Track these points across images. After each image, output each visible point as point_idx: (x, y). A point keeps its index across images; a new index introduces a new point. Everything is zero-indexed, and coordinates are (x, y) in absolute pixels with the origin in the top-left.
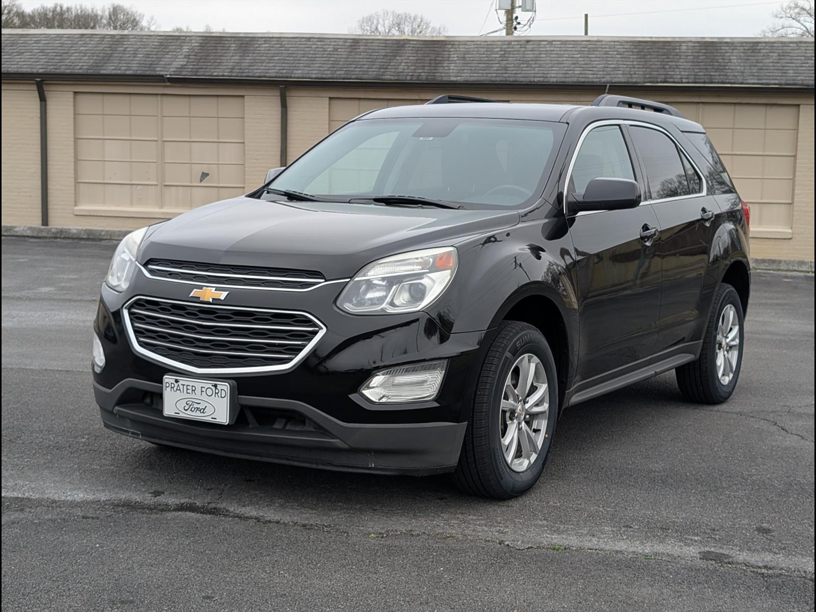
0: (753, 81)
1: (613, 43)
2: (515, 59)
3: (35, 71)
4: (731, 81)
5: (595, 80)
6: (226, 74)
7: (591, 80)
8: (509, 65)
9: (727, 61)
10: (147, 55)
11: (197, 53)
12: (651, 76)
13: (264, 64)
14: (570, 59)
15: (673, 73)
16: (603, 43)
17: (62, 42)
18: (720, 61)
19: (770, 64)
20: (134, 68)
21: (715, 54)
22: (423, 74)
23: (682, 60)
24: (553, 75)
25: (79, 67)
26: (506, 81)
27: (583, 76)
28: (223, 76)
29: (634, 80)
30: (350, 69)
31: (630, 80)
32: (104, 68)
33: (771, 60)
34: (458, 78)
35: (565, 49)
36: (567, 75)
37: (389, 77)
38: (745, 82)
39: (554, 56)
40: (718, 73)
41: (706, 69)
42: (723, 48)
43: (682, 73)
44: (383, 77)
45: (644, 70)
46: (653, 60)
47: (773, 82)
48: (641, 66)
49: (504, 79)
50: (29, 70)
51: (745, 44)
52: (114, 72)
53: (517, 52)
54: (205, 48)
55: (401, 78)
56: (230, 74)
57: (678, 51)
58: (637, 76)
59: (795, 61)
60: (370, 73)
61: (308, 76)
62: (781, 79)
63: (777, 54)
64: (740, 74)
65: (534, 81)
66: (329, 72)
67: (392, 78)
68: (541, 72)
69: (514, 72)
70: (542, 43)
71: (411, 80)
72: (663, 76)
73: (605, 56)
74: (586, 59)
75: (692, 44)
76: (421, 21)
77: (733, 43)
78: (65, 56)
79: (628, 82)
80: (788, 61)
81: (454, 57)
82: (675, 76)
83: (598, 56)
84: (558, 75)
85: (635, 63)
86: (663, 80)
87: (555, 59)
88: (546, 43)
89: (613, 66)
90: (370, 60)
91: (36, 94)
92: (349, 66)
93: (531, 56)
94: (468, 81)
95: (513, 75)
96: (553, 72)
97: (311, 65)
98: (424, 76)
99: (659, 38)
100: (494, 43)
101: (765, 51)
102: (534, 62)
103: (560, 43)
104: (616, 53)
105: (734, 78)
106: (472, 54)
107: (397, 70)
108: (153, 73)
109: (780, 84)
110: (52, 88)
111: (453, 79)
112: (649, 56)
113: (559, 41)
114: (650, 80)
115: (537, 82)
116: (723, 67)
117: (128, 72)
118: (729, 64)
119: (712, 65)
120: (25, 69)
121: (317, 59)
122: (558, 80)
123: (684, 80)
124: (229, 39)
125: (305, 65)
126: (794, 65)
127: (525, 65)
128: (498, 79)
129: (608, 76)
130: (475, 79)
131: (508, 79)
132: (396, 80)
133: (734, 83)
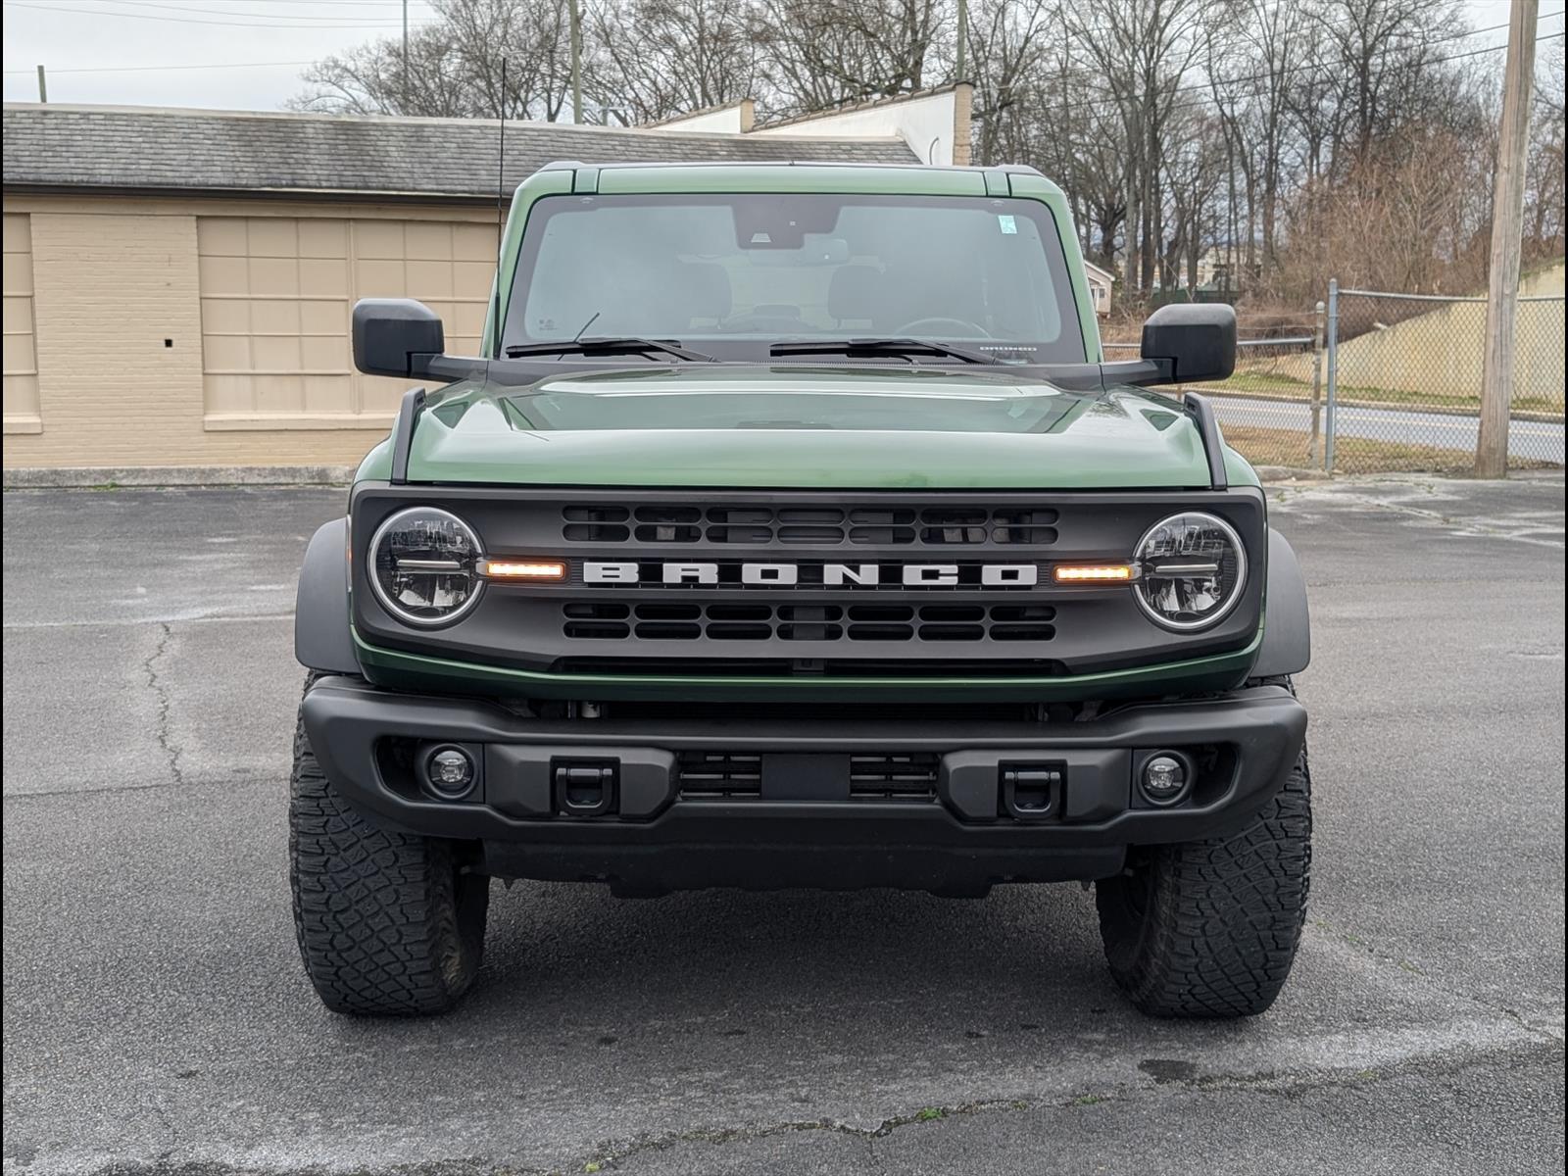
0: (430, 187)
1: (193, 121)
2: (29, 142)
4: (398, 186)
5: (178, 180)
7: (172, 180)
8: (20, 153)
9: (382, 154)
12: (270, 176)
14: (127, 145)
15: (303, 171)
16: (177, 120)
18: (372, 153)
19: (450, 161)
21: (362, 142)
23: (313, 151)
24: (104, 172)
27: (158, 173)
29: (244, 182)
31: (237, 181)
33: (450, 155)
35: (113, 128)
36: (129, 172)
38: (418, 187)
39: (98, 138)
40: (374, 174)
41: (354, 166)
42: (372, 133)
43: (319, 172)
45: (256, 165)
46: (266, 149)
47: (459, 188)
48: (249, 159)
51: (403, 128)
53: (29, 131)
57: (302, 135)
58: (246, 175)
59: (485, 157)
62: (472, 185)
63: (454, 145)
64: (408, 175)
65: (72, 182)
68: (81, 166)
69: (33, 164)
70: (70, 116)
72: (289, 177)
73: (185, 141)
74: (154, 145)
75: (322, 126)
79: (234, 186)
80: (475, 156)
82: (308, 177)
83: (174, 140)
84: (113, 172)
85: (238, 154)
86: (290, 182)
87: (100, 144)
88: (77, 116)
89: (202, 158)
93: (58, 137)
95: (32, 171)
96: (102, 166)
99: (267, 113)
101: (435, 139)
102: (64, 149)
103: (102, 117)
104: (201, 136)
105: (400, 181)
109: (472, 193)
112: (258, 143)
113: (100, 114)
114: (269, 181)
115: (78, 182)
116: (379, 164)
118: (388, 159)
119: (362, 160)
122: (115, 180)
123: (324, 184)
127: (50, 154)
129: (199, 175)
131: (24, 176)
133: (403, 190)
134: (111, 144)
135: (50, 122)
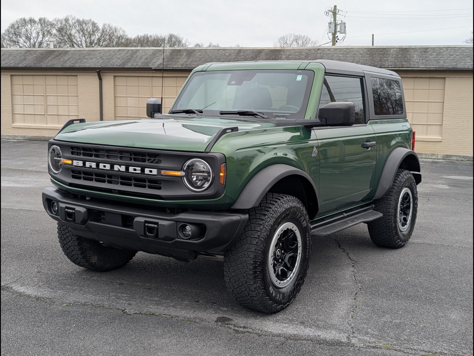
0: (422, 67)
1: (358, 49)
3: (96, 66)
6: (179, 67)
9: (411, 57)
10: (146, 59)
11: (168, 57)
13: (197, 62)
16: (354, 49)
17: (110, 53)
18: (408, 57)
19: (432, 58)
20: (140, 65)
21: (406, 54)
23: (390, 57)
25: (116, 65)
28: (178, 68)
32: (127, 65)
33: (433, 56)
38: (419, 67)
40: (406, 63)
41: (401, 61)
43: (389, 63)
45: (371, 62)
46: (376, 57)
47: (432, 67)
50: (94, 66)
52: (131, 67)
54: (172, 55)
56: (181, 67)
57: (389, 52)
62: (436, 66)
63: (436, 54)
64: (417, 63)
72: (380, 65)
75: (396, 49)
76: (307, 38)
77: (415, 48)
78: (111, 60)
80: (441, 57)
82: (385, 65)
85: (367, 59)
89: (357, 60)
91: (97, 77)
99: (381, 46)
101: (430, 52)
103: (333, 50)
104: (359, 54)
105: (413, 65)
108: (148, 67)
109: (436, 68)
110: (105, 74)
116: (409, 60)
117: (137, 67)
118: (413, 59)
119: (404, 59)
120: (93, 66)
123: (390, 67)
124: (183, 51)
126: (444, 58)
133: (414, 68)
134: (333, 57)
135: (319, 52)
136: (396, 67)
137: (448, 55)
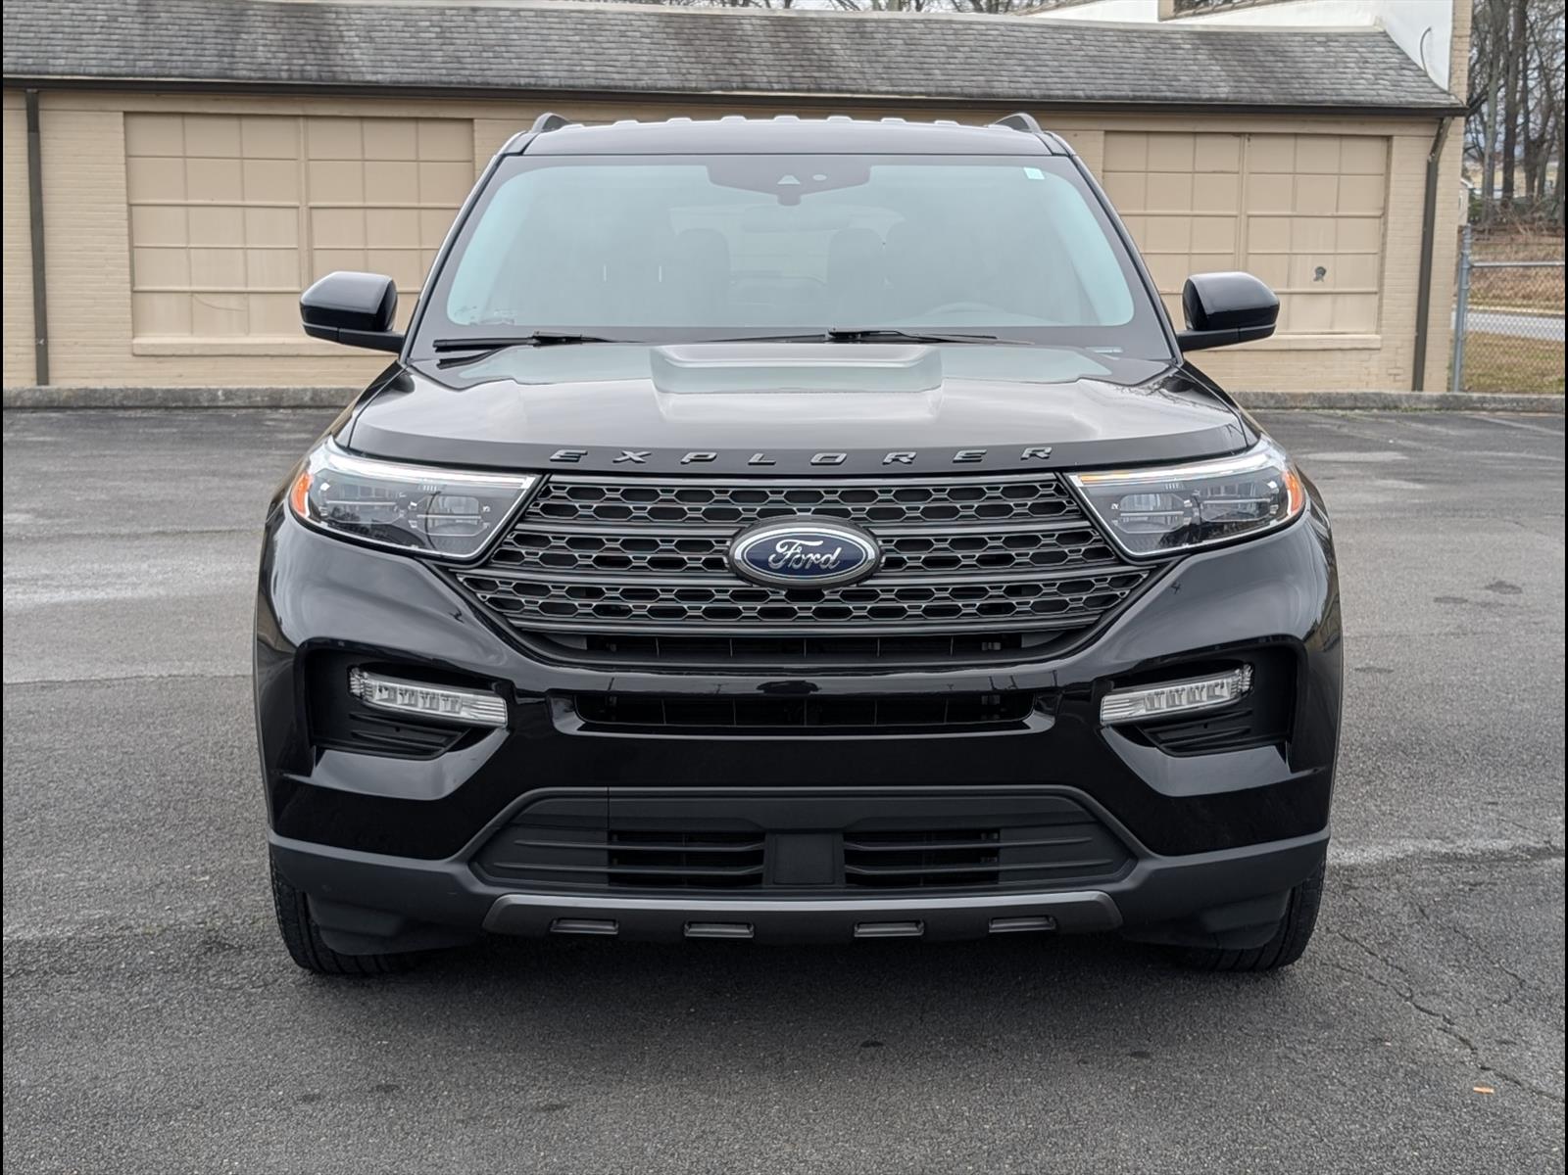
0: (884, 89)
1: (625, 17)
2: (466, 42)
4: (853, 88)
5: (626, 83)
7: (619, 83)
8: (461, 54)
9: (828, 52)
12: (719, 78)
14: (565, 44)
15: (750, 73)
16: (609, 16)
18: (817, 51)
19: (900, 59)
21: (804, 40)
22: (309, 68)
23: (756, 50)
24: (550, 74)
26: (469, 83)
27: (604, 75)
29: (694, 85)
30: (160, 57)
31: (687, 84)
33: (897, 52)
34: (380, 77)
35: (547, 25)
36: (576, 74)
37: (244, 73)
38: (873, 89)
39: (534, 37)
40: (824, 74)
41: (802, 66)
42: (812, 29)
43: (767, 73)
44: (235, 73)
45: (701, 66)
46: (707, 48)
48: (693, 60)
49: (465, 80)
51: (843, 23)
53: (463, 30)
55: (269, 75)
57: (740, 33)
58: (694, 77)
59: (935, 54)
60: (205, 65)
61: (82, 70)
62: (928, 86)
64: (860, 75)
65: (520, 85)
66: (122, 63)
67: (253, 74)
68: (525, 67)
69: (476, 66)
70: (501, 13)
71: (291, 78)
72: (738, 79)
73: (623, 39)
74: (592, 44)
75: (758, 22)
77: (823, 20)
79: (684, 88)
80: (925, 54)
81: (350, 35)
82: (758, 79)
83: (612, 39)
84: (559, 74)
85: (680, 54)
86: (741, 85)
87: (538, 43)
88: (508, 13)
89: (645, 58)
90: (191, 40)
92: (156, 51)
93: (494, 36)
94: (399, 82)
95: (479, 73)
96: (547, 67)
97: (78, 49)
98: (312, 71)
100: (414, 11)
102: (503, 49)
103: (532, 14)
104: (638, 34)
105: (851, 82)
106: (383, 31)
107: (255, 60)
111: (369, 77)
112: (698, 42)
113: (531, 10)
114: (719, 84)
115: (526, 85)
116: (826, 64)
118: (835, 58)
119: (809, 60)
121: (84, 36)
122: (563, 82)
123: (776, 86)
125: (66, 48)
126: (935, 60)
127: (491, 55)
128: (453, 79)
129: (646, 77)
130: (411, 78)
131: (471, 79)
132: (260, 79)
134: (549, 44)
135: (482, 19)
136: (797, 86)
137: (944, 48)
